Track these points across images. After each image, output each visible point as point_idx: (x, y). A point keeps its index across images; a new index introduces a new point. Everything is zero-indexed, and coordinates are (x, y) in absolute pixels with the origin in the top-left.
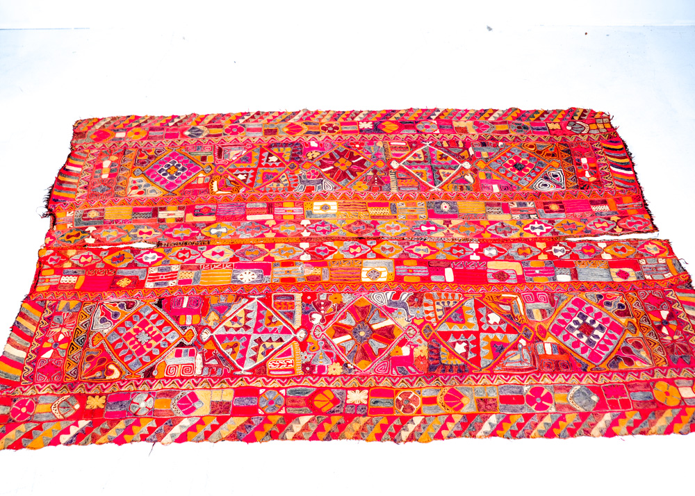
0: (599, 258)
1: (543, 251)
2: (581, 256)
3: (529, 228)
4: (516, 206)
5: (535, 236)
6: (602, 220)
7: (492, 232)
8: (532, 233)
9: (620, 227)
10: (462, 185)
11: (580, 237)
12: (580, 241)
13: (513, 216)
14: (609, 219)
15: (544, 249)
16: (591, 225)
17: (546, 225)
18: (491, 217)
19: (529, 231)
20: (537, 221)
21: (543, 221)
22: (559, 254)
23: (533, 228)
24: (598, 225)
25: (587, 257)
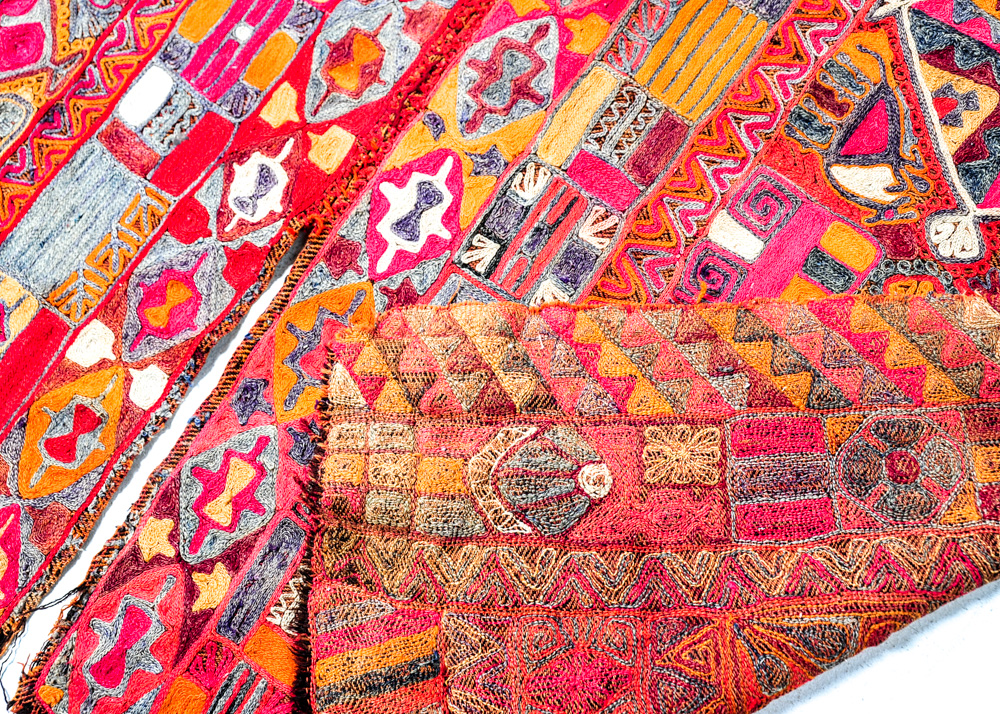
0: (109, 309)
1: (302, 130)
2: (172, 251)
3: (439, 180)
4: (586, 232)
5: (387, 165)
6: (252, 523)
7: (529, 27)
8: (409, 169)
9: (158, 559)
10: (849, 118)
11: (251, 343)
12: (233, 316)
13: (543, 181)
14: (233, 558)
15: (306, 145)
16: (263, 442)
17: (403, 260)
18: (600, 85)
19: (431, 163)
20: (451, 245)
21: (431, 269)
22: (246, 174)
23: (428, 197)
24: (240, 476)
25: (150, 264)
